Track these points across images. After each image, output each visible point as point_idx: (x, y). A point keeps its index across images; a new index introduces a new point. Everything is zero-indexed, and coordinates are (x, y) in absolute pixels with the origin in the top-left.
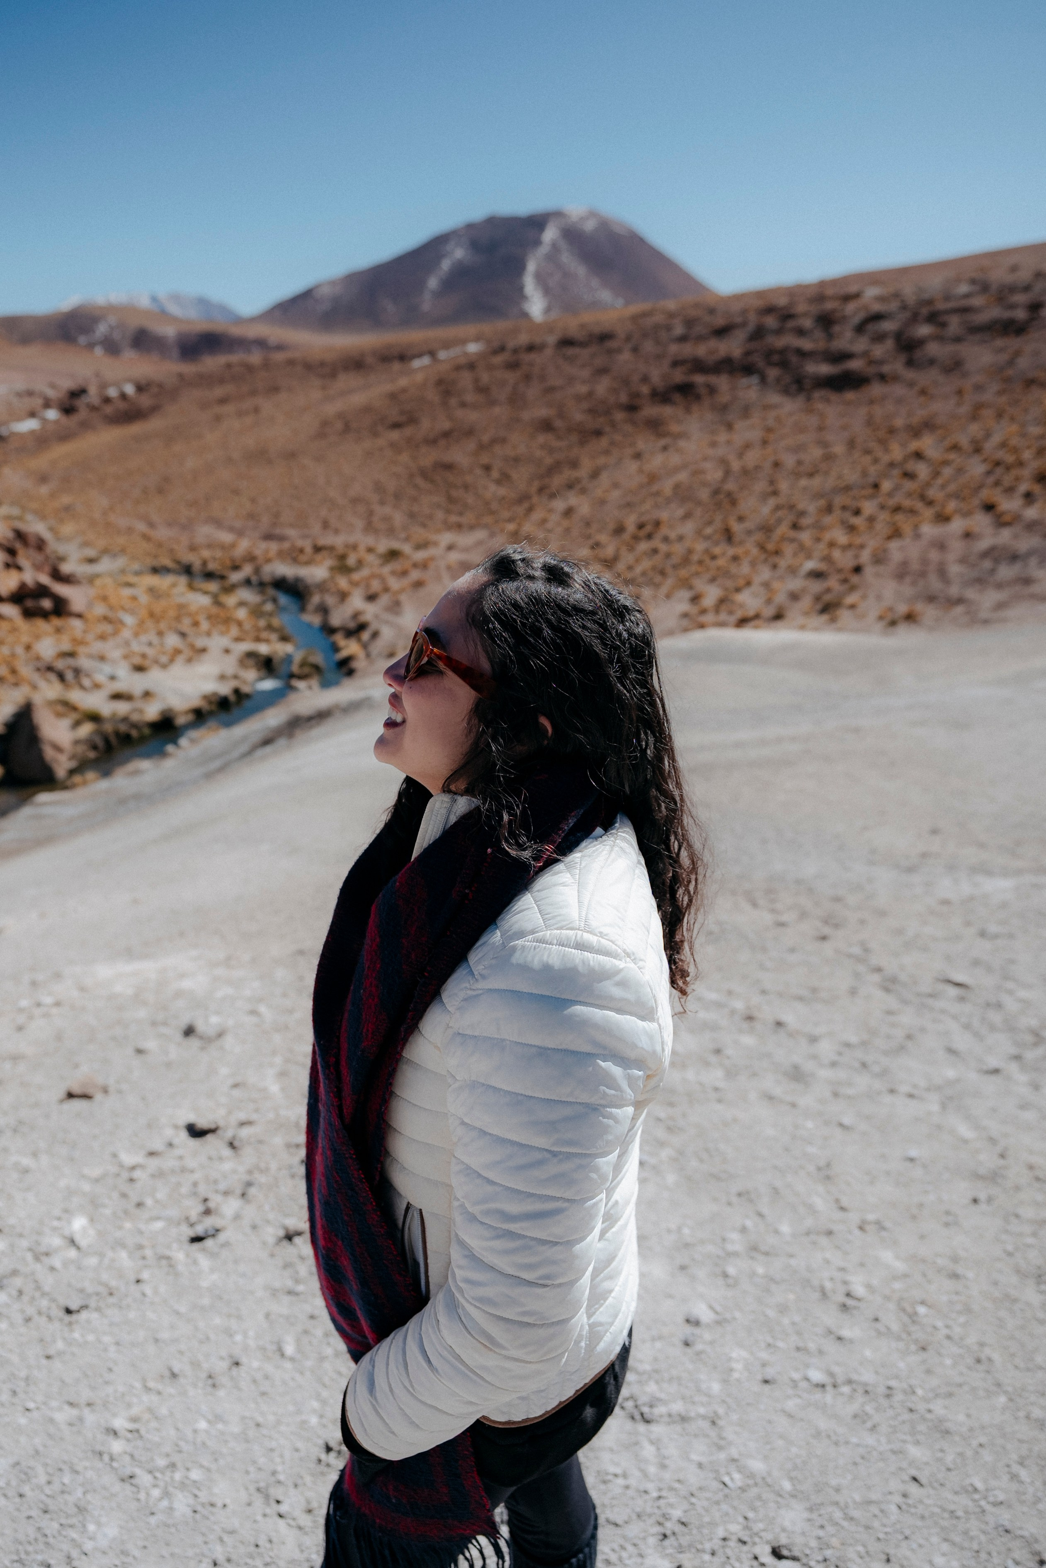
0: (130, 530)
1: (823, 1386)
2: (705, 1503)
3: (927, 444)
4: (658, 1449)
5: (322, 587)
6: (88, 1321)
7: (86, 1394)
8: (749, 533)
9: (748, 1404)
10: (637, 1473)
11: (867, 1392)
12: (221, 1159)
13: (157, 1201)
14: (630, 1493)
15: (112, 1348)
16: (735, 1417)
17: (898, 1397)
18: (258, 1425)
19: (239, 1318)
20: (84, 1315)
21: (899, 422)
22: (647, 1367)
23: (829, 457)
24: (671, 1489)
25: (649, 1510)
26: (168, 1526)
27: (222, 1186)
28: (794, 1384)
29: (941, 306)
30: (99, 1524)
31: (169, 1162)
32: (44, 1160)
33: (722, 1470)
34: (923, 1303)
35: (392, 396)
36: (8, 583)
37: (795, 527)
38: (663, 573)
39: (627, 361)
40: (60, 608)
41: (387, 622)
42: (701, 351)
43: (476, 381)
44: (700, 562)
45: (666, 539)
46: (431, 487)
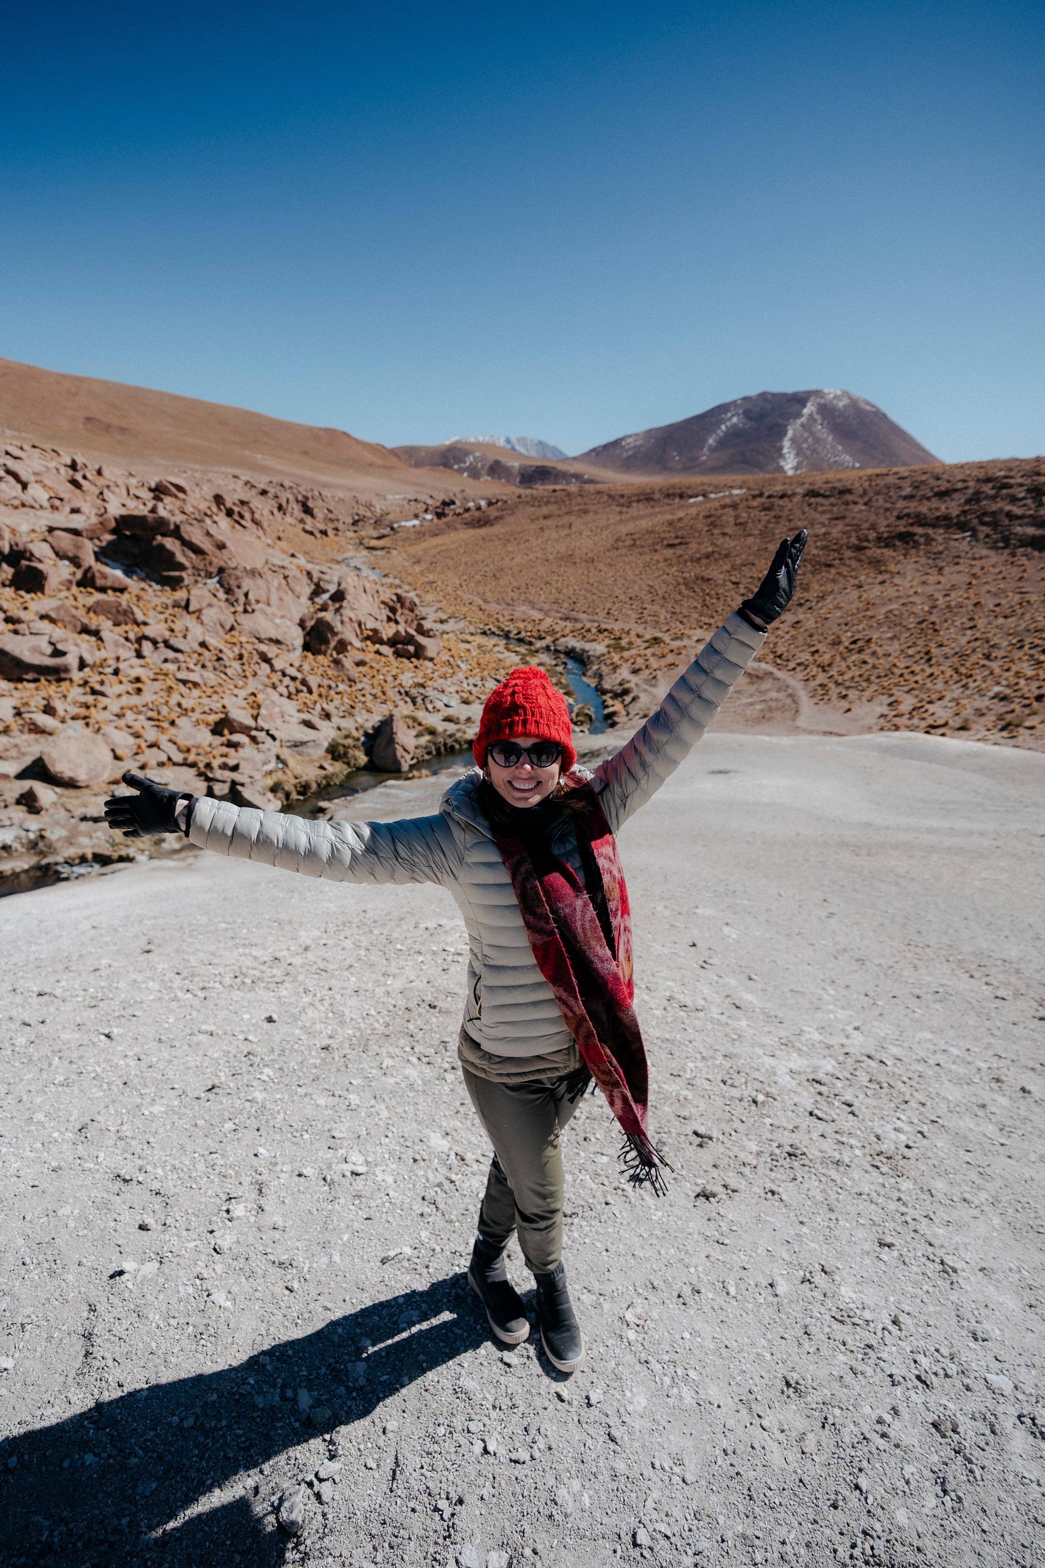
0: (472, 604)
5: (600, 658)
8: (946, 657)
23: (1026, 603)
35: (671, 523)
36: (387, 631)
37: (987, 657)
38: (868, 680)
39: (861, 511)
40: (419, 653)
41: (646, 691)
42: (924, 509)
43: (737, 517)
44: (901, 675)
45: (874, 653)
46: (692, 594)
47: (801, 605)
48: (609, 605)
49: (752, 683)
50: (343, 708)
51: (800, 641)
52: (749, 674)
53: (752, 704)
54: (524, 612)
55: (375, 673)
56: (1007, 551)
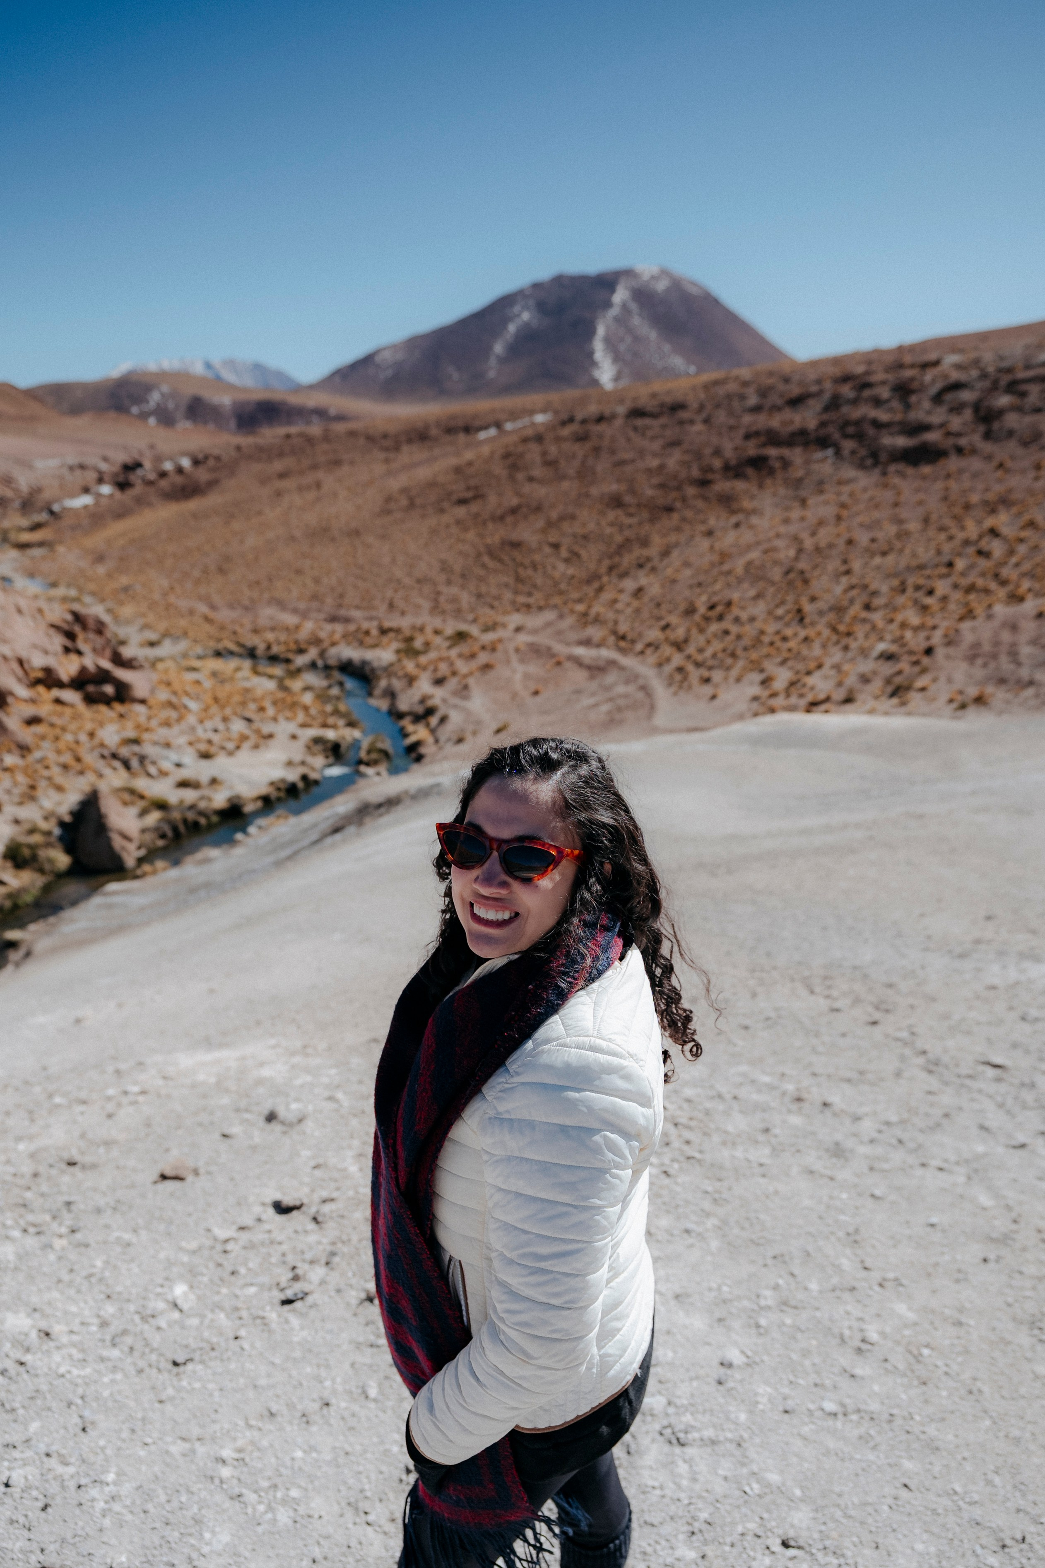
0: (191, 612)
1: (835, 1415)
2: (728, 1508)
3: (1003, 520)
4: (691, 1466)
5: (388, 670)
6: (194, 1372)
7: (196, 1431)
8: (821, 613)
9: (770, 1430)
10: (672, 1485)
11: (872, 1419)
12: (306, 1232)
13: (249, 1270)
14: (666, 1500)
15: (217, 1394)
16: (757, 1440)
17: (899, 1422)
18: (347, 1453)
19: (328, 1367)
20: (190, 1367)
21: (975, 498)
22: (685, 1402)
23: (904, 535)
24: (700, 1497)
25: (680, 1513)
26: (273, 1533)
27: (308, 1256)
28: (810, 1412)
29: (1021, 375)
30: (214, 1533)
31: (258, 1236)
32: (143, 1233)
33: (744, 1482)
34: (927, 1346)
35: (458, 470)
36: (68, 668)
37: (867, 607)
38: (733, 655)
39: (699, 433)
40: (123, 694)
41: (455, 706)
42: (775, 422)
43: (544, 454)
44: (772, 644)
45: (737, 620)
46: (499, 566)
47: (641, 566)
48: (389, 594)
49: (592, 677)
50: (17, 791)
51: (645, 614)
52: (589, 668)
53: (596, 705)
54: (271, 618)
55: (58, 731)
56: (877, 471)
